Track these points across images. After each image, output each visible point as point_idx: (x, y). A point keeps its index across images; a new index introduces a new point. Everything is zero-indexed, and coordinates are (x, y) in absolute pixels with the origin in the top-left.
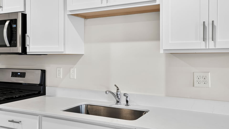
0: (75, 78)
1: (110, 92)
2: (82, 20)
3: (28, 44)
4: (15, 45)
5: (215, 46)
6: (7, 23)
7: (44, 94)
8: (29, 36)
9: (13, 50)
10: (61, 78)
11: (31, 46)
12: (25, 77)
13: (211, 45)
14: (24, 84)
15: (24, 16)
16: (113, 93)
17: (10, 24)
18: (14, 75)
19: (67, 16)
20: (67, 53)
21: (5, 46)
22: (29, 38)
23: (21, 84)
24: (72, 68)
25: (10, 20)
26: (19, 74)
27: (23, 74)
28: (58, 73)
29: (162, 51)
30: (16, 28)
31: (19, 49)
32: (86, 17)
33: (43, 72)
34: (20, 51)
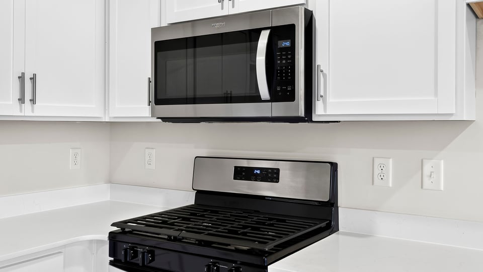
0: (442, 188)
3: (322, 93)
4: (290, 96)
8: (324, 72)
9: (279, 109)
10: (391, 185)
11: (330, 99)
12: (278, 182)
14: (271, 199)
18: (244, 174)
21: (256, 98)
22: (325, 76)
23: (263, 198)
24: (431, 159)
25: (272, 28)
26: (258, 172)
27: (270, 173)
28: (377, 171)
30: (292, 49)
31: (301, 105)
34: (302, 113)
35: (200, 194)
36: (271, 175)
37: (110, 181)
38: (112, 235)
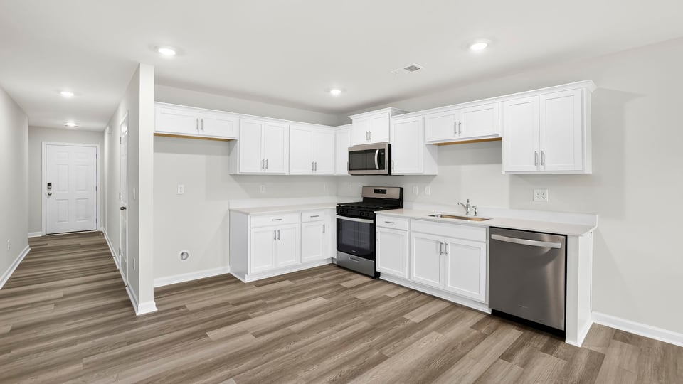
0: (429, 195)
1: (461, 204)
2: (436, 146)
3: (392, 167)
4: (384, 169)
5: (544, 168)
6: (377, 152)
7: (402, 207)
9: (382, 172)
10: (417, 194)
11: (395, 169)
12: (386, 194)
13: (541, 168)
15: (390, 146)
16: (464, 205)
17: (379, 153)
19: (425, 146)
20: (425, 174)
21: (376, 169)
22: (394, 162)
24: (427, 186)
25: (380, 150)
26: (381, 191)
28: (414, 190)
29: (504, 173)
30: (384, 155)
31: (386, 171)
32: (439, 145)
33: (402, 189)
34: (387, 173)
35: (364, 198)
36: (384, 192)
37: (337, 195)
38: (337, 207)
